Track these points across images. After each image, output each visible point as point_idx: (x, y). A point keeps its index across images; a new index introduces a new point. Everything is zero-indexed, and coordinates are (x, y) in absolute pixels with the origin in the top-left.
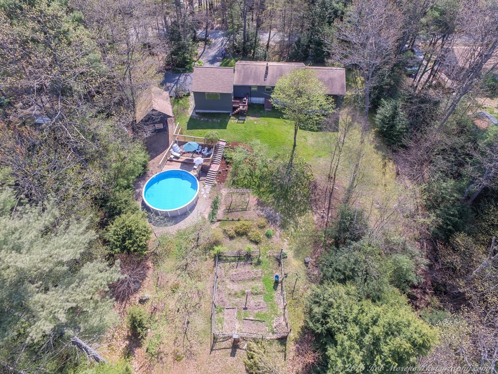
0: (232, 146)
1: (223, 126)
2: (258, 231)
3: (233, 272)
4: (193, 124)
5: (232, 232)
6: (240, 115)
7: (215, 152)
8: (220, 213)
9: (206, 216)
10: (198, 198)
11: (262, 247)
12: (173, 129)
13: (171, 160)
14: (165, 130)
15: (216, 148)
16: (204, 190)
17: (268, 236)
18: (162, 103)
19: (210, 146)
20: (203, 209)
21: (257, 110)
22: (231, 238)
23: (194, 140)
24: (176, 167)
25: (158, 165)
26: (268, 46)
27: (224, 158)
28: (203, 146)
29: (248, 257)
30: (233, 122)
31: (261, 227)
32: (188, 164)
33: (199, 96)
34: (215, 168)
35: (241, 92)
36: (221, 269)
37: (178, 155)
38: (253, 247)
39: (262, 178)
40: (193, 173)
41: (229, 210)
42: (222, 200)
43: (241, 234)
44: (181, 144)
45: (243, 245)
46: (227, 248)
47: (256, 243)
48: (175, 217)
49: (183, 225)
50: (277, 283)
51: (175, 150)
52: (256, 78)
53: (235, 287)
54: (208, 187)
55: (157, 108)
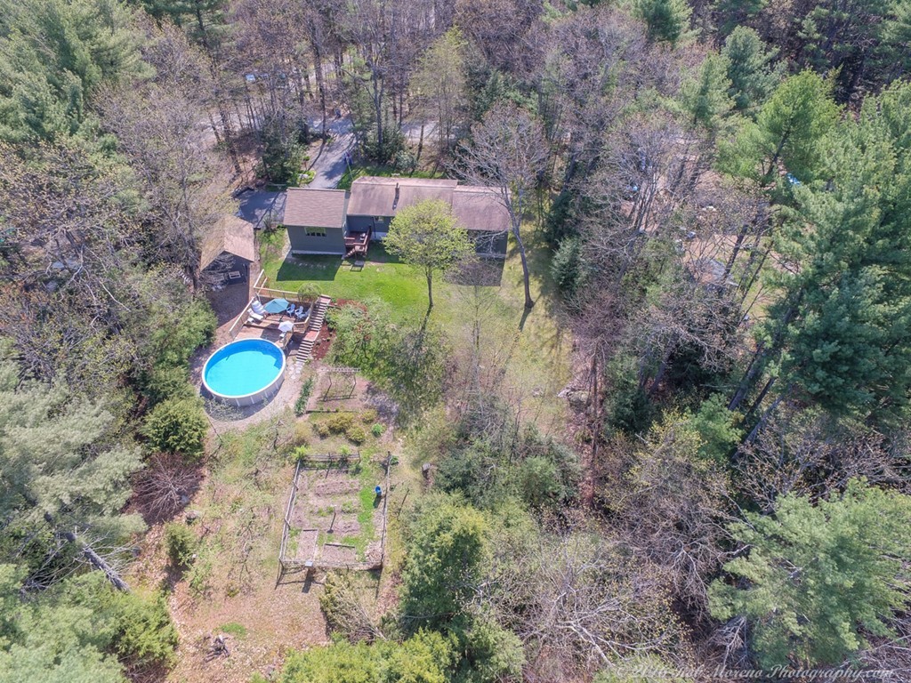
0: (338, 304)
1: (329, 275)
2: (363, 427)
3: (320, 482)
4: (287, 273)
5: (324, 428)
6: (357, 258)
7: (315, 313)
8: (311, 403)
9: (292, 406)
10: (282, 380)
11: (364, 451)
12: (255, 281)
13: (249, 325)
14: (244, 280)
15: (316, 308)
16: (294, 368)
17: (376, 434)
18: (238, 240)
19: (307, 304)
20: (288, 396)
21: (377, 251)
22: (323, 436)
23: (284, 296)
24: (256, 335)
25: (226, 335)
26: (421, 148)
27: (325, 322)
28: (297, 305)
29: (344, 461)
30: (345, 269)
31: (368, 422)
32: (272, 331)
33: (295, 231)
34: (312, 337)
35: (357, 225)
36: (304, 479)
37: (259, 317)
38: (350, 449)
39: (379, 355)
40: (279, 345)
41: (325, 398)
42: (317, 382)
43: (336, 431)
44: (264, 301)
45: (339, 446)
46: (317, 450)
47: (358, 443)
48: (247, 407)
49: (257, 418)
50: (379, 497)
51: (256, 310)
52: (381, 205)
53: (321, 503)
54: (299, 366)
55: (230, 249)
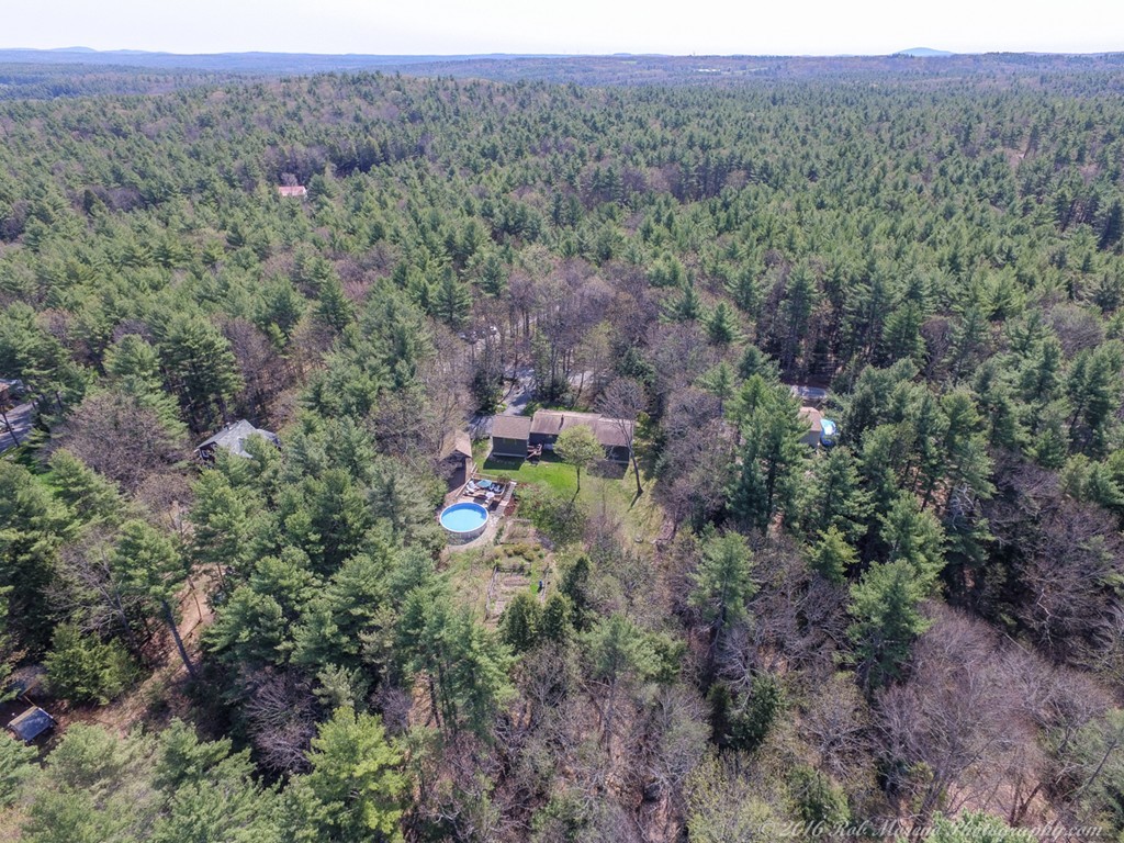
0: (521, 485)
1: (516, 468)
2: (533, 553)
3: (507, 579)
4: (489, 465)
5: (511, 551)
6: (534, 459)
7: (506, 491)
8: (503, 539)
9: (492, 540)
10: (485, 526)
11: (533, 565)
12: (470, 468)
13: (466, 495)
14: (464, 468)
15: (508, 487)
16: (492, 521)
17: (540, 556)
18: (464, 446)
19: (502, 484)
20: (490, 534)
21: (550, 456)
22: (510, 556)
23: (489, 478)
24: (470, 500)
25: (455, 497)
26: (580, 391)
27: (513, 495)
28: (496, 485)
29: (522, 569)
30: (526, 465)
31: (536, 550)
32: (481, 499)
33: (496, 440)
34: (504, 504)
35: (536, 439)
36: (497, 576)
37: (472, 491)
38: (526, 563)
39: (545, 512)
40: (484, 506)
41: (511, 536)
42: (506, 529)
43: (517, 553)
44: (476, 481)
45: (519, 561)
46: (506, 562)
47: (529, 560)
48: (468, 538)
49: (472, 545)
50: (541, 588)
51: (471, 487)
52: (552, 427)
53: (508, 589)
54: (496, 519)
55: (457, 447)
